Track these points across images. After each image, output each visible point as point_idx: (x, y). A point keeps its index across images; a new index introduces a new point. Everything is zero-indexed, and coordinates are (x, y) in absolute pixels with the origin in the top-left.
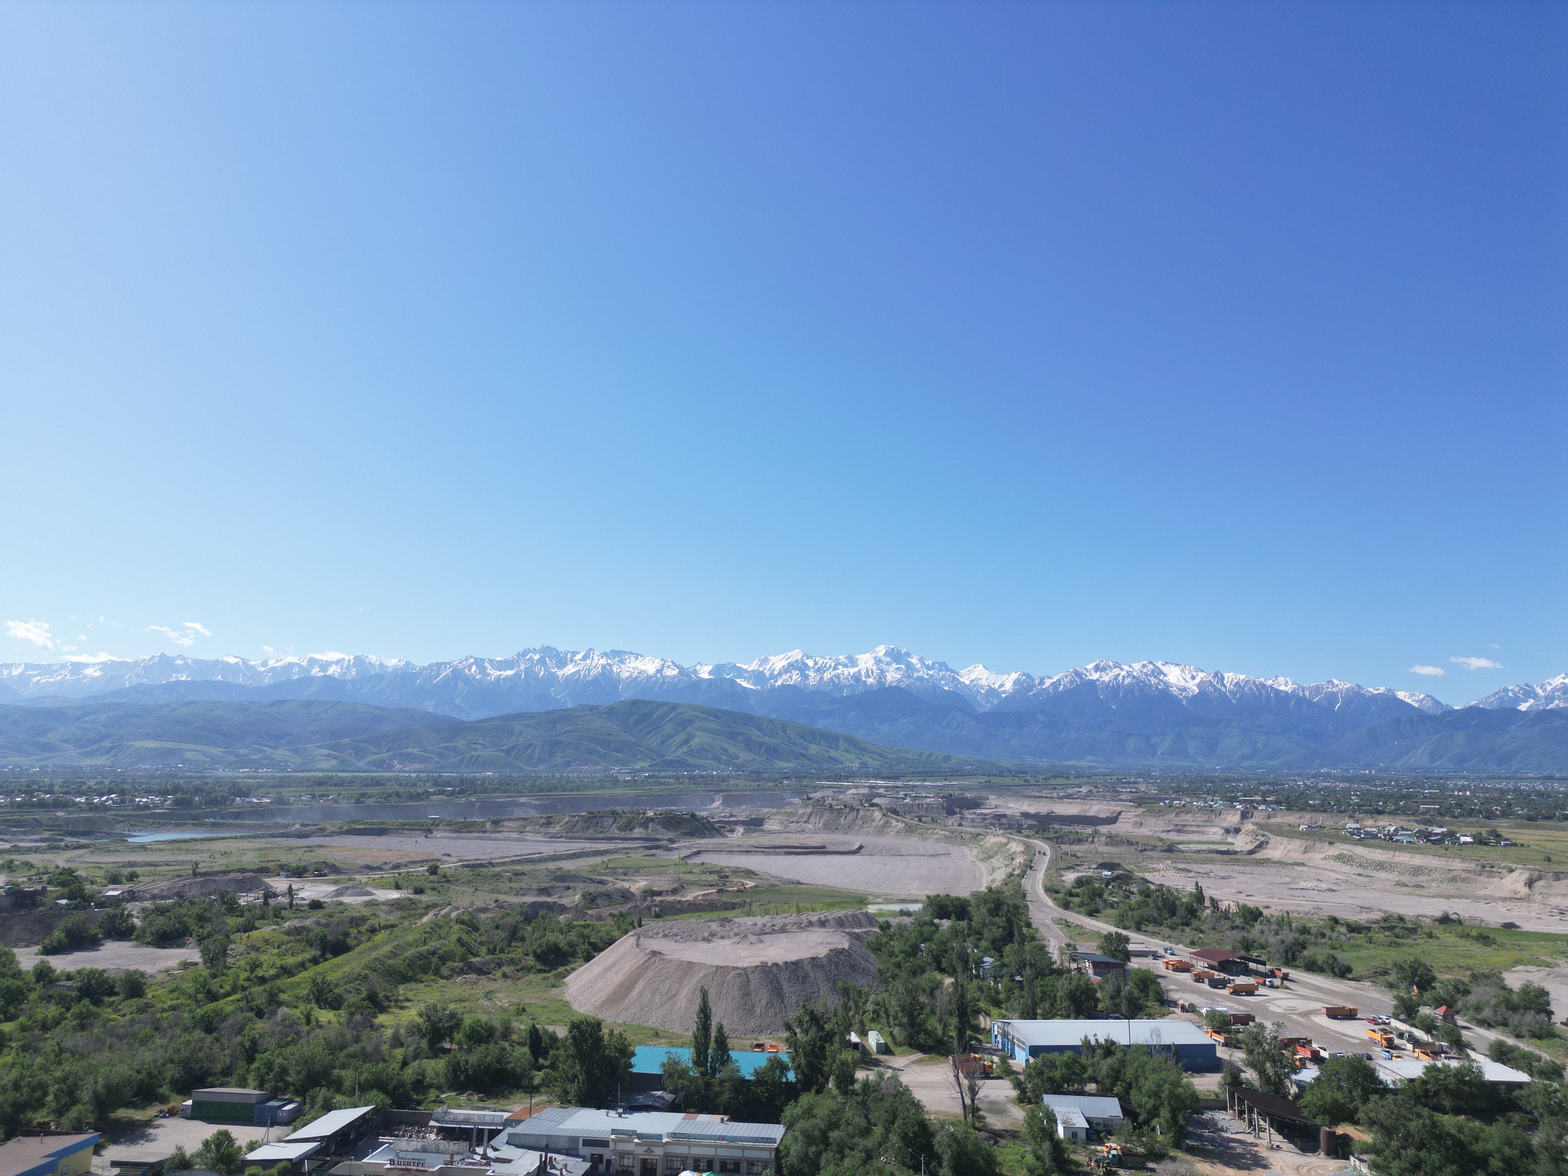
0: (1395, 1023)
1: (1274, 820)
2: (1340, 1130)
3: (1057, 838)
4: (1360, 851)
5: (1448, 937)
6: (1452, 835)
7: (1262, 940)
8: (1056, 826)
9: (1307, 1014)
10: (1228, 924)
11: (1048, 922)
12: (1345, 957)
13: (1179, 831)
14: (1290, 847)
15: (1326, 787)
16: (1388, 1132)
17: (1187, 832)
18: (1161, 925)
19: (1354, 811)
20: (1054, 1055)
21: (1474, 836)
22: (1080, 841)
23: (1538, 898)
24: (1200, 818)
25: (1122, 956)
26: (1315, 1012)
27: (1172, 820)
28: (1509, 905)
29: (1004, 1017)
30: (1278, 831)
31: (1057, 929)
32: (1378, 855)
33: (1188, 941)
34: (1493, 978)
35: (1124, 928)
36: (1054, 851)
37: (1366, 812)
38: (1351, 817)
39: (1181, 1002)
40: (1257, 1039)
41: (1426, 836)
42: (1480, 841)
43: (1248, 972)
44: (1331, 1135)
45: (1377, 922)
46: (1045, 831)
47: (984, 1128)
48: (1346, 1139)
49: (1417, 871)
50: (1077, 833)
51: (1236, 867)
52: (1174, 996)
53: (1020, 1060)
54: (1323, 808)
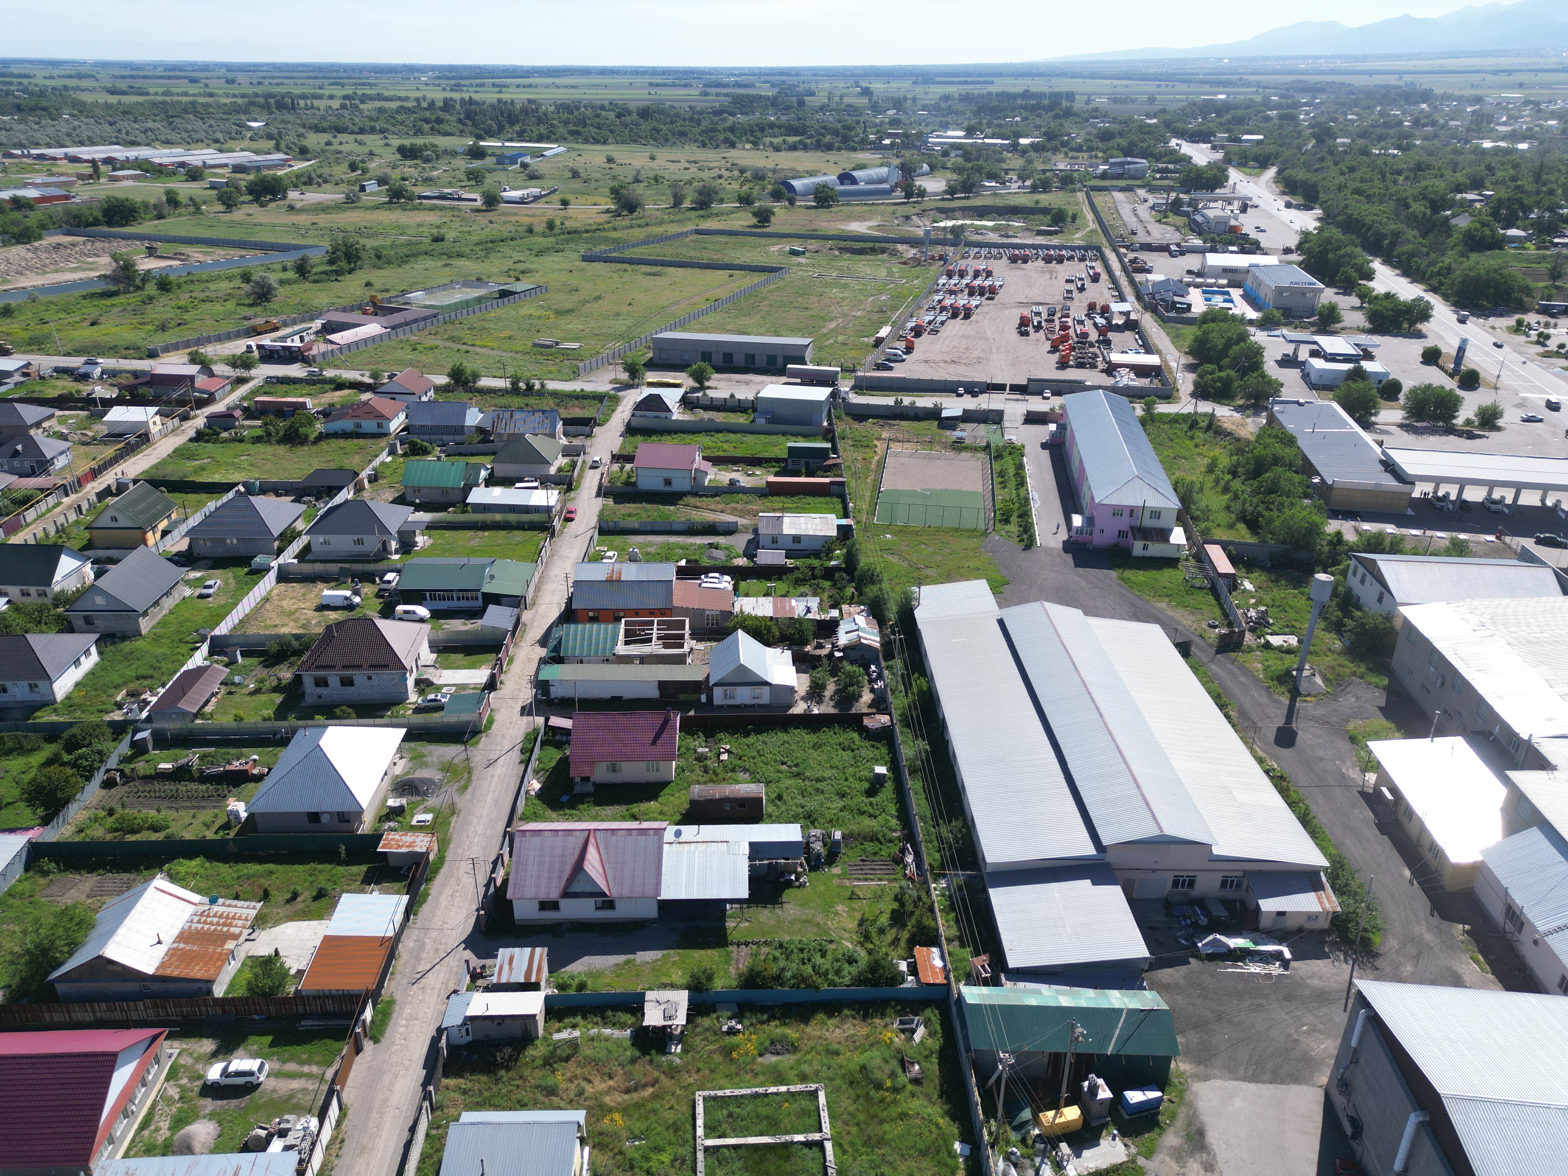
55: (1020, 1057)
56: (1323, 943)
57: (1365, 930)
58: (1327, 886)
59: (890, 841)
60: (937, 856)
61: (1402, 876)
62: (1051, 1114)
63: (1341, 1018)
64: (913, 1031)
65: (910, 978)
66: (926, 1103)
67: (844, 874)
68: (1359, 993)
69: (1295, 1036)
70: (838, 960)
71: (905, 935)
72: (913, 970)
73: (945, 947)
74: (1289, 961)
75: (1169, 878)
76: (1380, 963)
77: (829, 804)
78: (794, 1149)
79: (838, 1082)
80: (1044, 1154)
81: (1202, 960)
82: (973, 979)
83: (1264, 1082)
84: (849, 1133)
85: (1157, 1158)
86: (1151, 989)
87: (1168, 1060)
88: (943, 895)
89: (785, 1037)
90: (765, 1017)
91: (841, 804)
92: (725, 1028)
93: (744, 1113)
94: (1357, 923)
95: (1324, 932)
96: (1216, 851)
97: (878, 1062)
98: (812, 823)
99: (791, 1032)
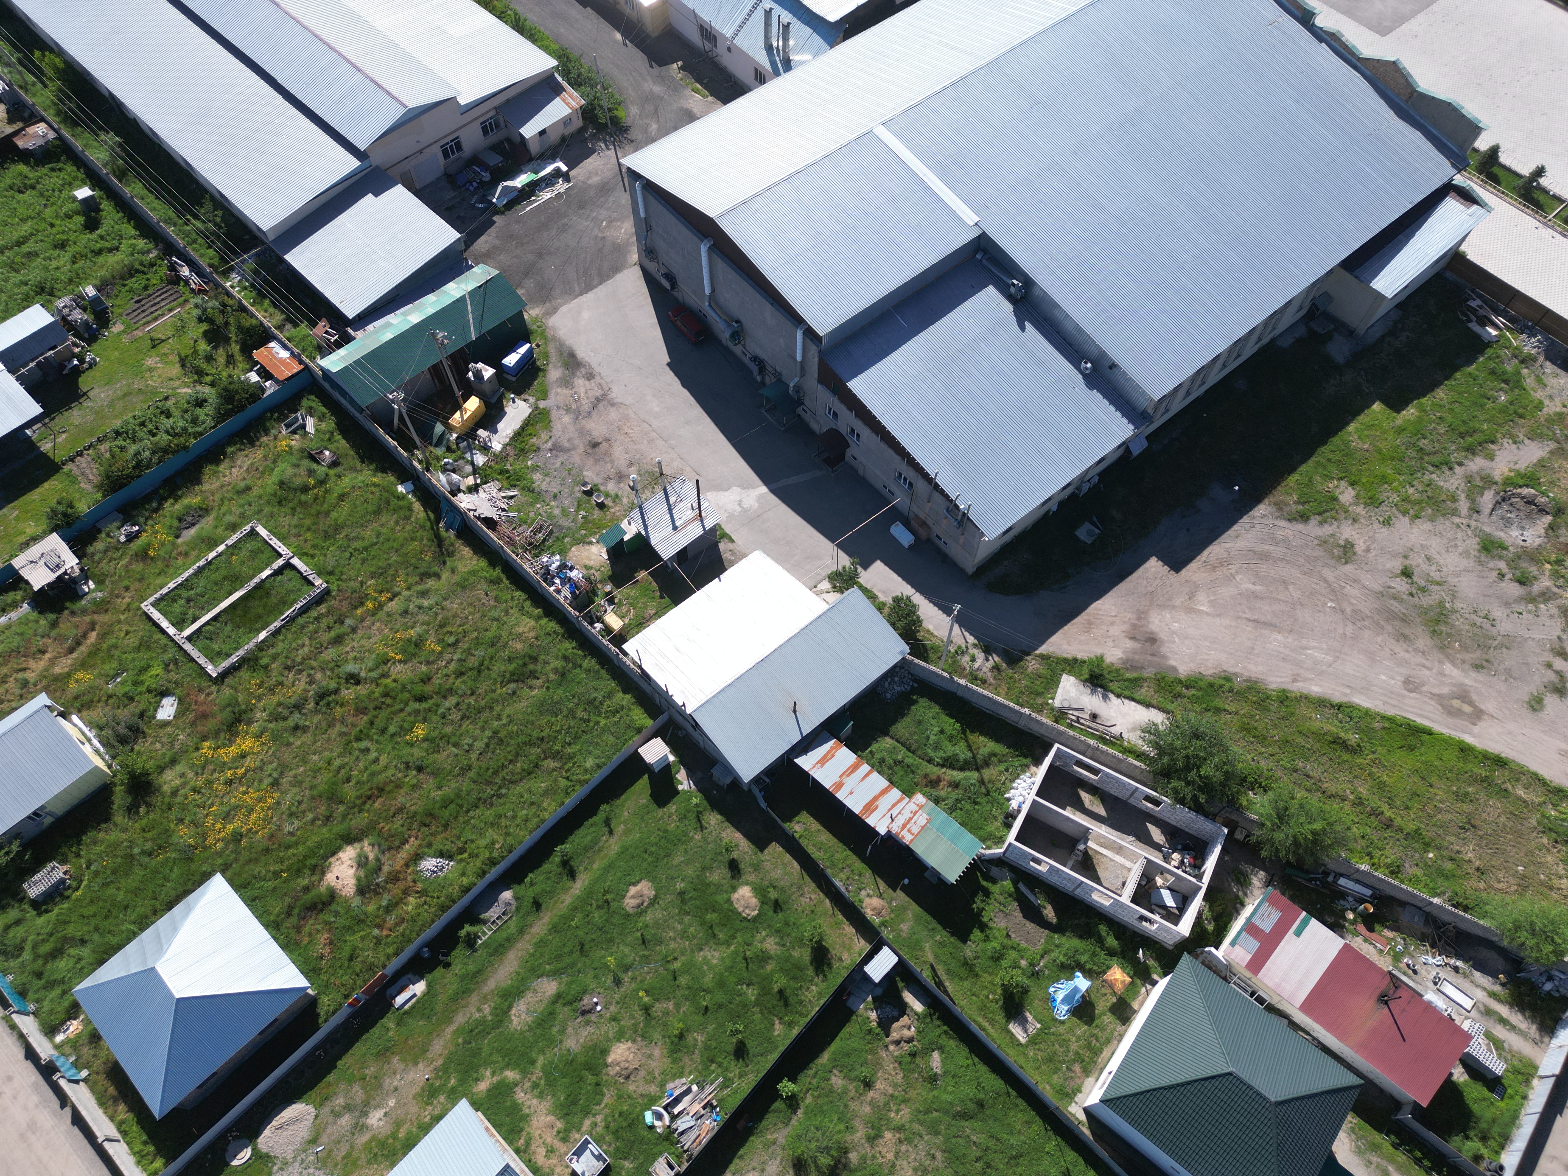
55: (405, 387)
56: (585, 141)
57: (610, 110)
58: (565, 84)
59: (152, 265)
60: (211, 252)
61: (616, 41)
62: (457, 415)
63: (625, 199)
64: (304, 427)
65: (268, 384)
66: (354, 475)
67: (128, 327)
68: (629, 169)
69: (600, 235)
70: (186, 411)
71: (235, 348)
72: (265, 374)
73: (281, 336)
74: (567, 173)
75: (437, 150)
76: (634, 134)
77: (54, 264)
78: (267, 585)
79: (267, 510)
80: (470, 448)
81: (503, 213)
82: (326, 349)
83: (596, 286)
84: (306, 541)
85: (552, 395)
86: (477, 264)
87: (520, 314)
88: (245, 288)
89: (189, 507)
90: (154, 505)
91: (66, 256)
92: (123, 539)
93: (199, 590)
94: (602, 107)
95: (582, 130)
96: (463, 101)
97: (290, 471)
98: (51, 294)
99: (191, 500)
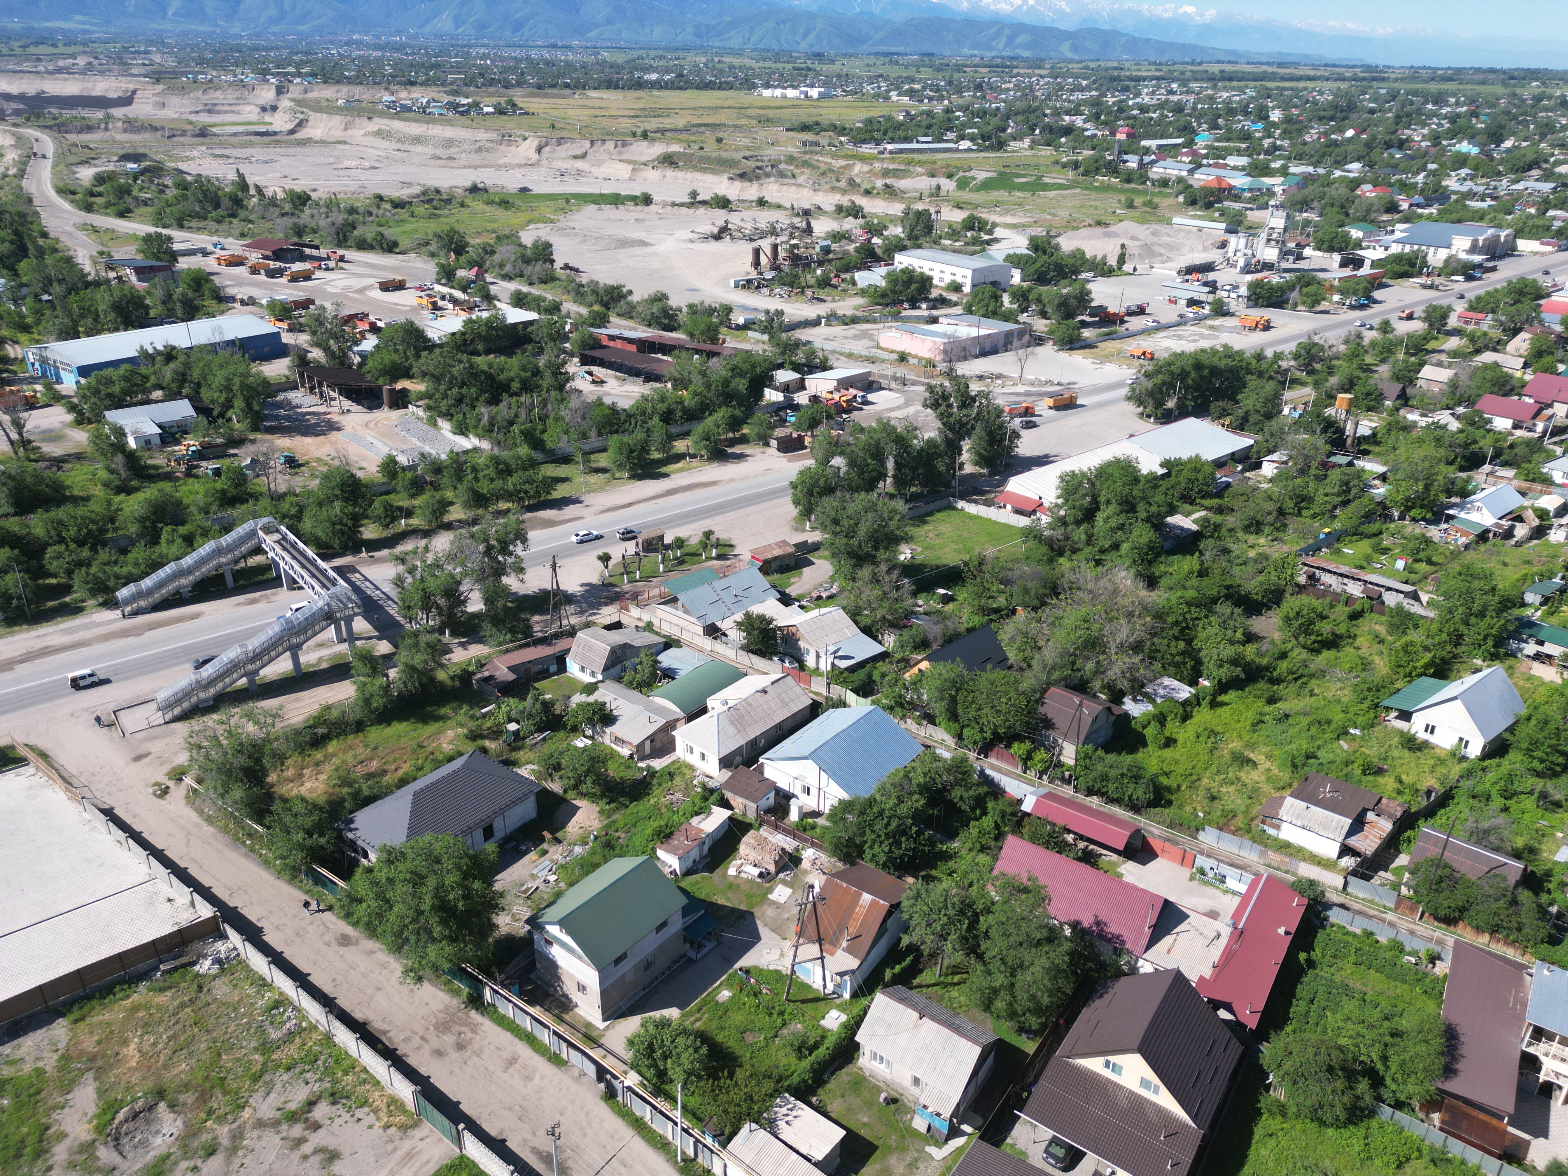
0: (438, 288)
1: (311, 95)
2: (399, 386)
3: (58, 126)
4: (397, 125)
5: (477, 205)
6: (476, 105)
7: (313, 224)
8: (54, 111)
9: (361, 291)
10: (277, 211)
11: (69, 229)
12: (391, 233)
13: (209, 111)
14: (330, 124)
15: (360, 56)
16: (437, 379)
17: (219, 112)
18: (205, 219)
19: (389, 83)
20: (106, 372)
21: (495, 107)
22: (89, 129)
23: (545, 162)
24: (231, 95)
25: (167, 257)
26: (369, 287)
27: (198, 99)
28: (524, 170)
29: (38, 342)
30: (317, 107)
31: (82, 236)
32: (414, 129)
33: (238, 233)
34: (511, 238)
35: (165, 227)
36: (59, 143)
37: (400, 83)
38: (386, 89)
39: (239, 296)
40: (319, 321)
41: (453, 107)
42: (500, 111)
43: (303, 258)
44: (392, 391)
45: (417, 196)
46: (39, 117)
47: (42, 458)
48: (404, 392)
49: (449, 143)
50: (84, 118)
51: (278, 150)
52: (231, 291)
53: (69, 383)
54: (358, 80)
